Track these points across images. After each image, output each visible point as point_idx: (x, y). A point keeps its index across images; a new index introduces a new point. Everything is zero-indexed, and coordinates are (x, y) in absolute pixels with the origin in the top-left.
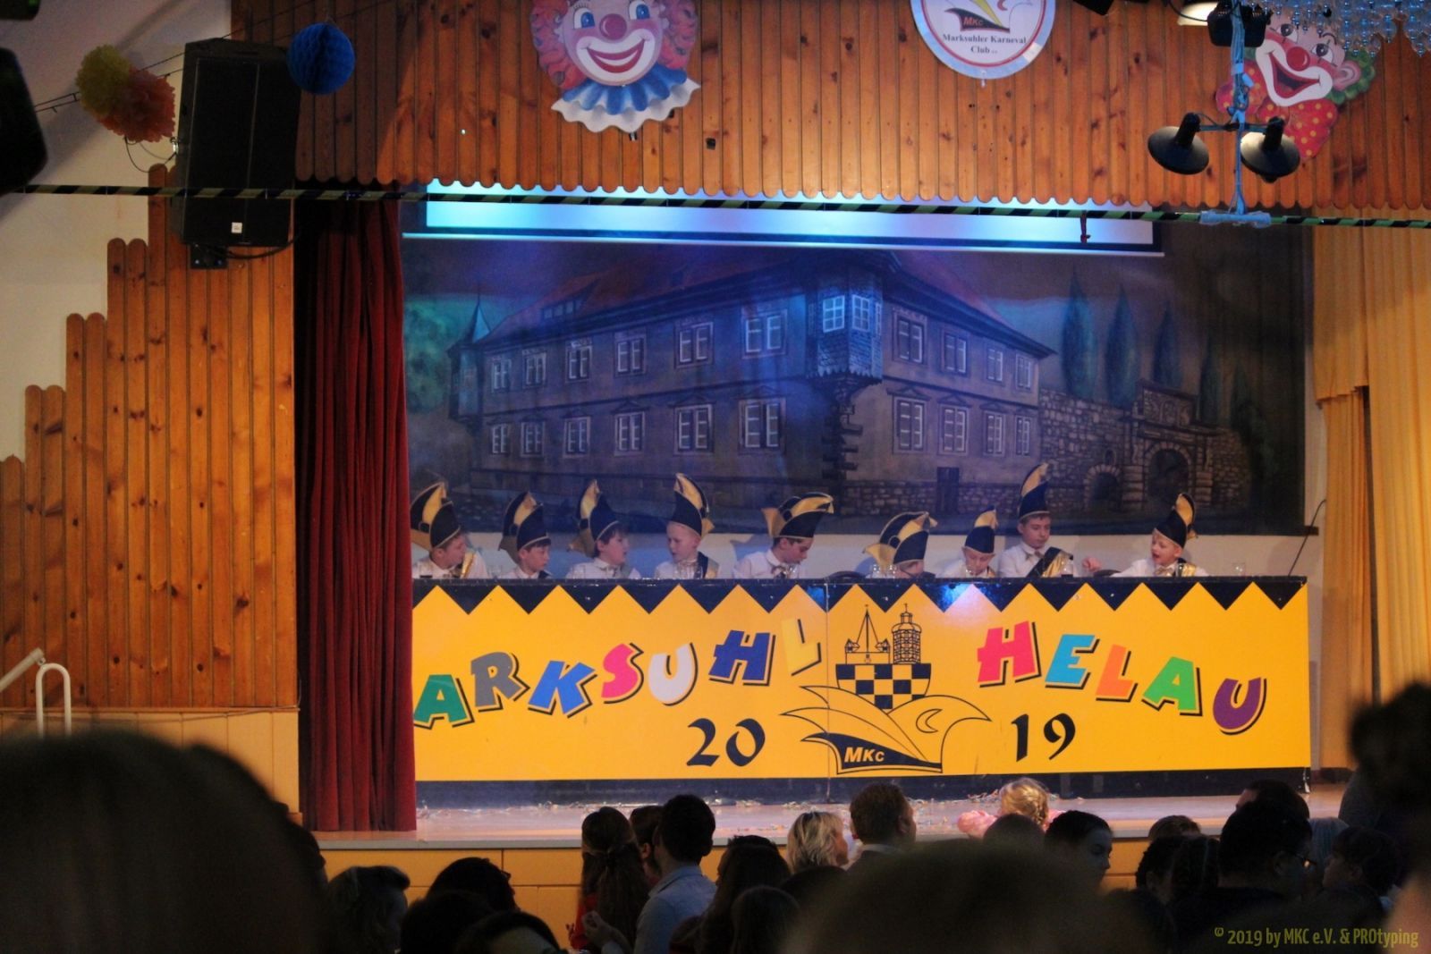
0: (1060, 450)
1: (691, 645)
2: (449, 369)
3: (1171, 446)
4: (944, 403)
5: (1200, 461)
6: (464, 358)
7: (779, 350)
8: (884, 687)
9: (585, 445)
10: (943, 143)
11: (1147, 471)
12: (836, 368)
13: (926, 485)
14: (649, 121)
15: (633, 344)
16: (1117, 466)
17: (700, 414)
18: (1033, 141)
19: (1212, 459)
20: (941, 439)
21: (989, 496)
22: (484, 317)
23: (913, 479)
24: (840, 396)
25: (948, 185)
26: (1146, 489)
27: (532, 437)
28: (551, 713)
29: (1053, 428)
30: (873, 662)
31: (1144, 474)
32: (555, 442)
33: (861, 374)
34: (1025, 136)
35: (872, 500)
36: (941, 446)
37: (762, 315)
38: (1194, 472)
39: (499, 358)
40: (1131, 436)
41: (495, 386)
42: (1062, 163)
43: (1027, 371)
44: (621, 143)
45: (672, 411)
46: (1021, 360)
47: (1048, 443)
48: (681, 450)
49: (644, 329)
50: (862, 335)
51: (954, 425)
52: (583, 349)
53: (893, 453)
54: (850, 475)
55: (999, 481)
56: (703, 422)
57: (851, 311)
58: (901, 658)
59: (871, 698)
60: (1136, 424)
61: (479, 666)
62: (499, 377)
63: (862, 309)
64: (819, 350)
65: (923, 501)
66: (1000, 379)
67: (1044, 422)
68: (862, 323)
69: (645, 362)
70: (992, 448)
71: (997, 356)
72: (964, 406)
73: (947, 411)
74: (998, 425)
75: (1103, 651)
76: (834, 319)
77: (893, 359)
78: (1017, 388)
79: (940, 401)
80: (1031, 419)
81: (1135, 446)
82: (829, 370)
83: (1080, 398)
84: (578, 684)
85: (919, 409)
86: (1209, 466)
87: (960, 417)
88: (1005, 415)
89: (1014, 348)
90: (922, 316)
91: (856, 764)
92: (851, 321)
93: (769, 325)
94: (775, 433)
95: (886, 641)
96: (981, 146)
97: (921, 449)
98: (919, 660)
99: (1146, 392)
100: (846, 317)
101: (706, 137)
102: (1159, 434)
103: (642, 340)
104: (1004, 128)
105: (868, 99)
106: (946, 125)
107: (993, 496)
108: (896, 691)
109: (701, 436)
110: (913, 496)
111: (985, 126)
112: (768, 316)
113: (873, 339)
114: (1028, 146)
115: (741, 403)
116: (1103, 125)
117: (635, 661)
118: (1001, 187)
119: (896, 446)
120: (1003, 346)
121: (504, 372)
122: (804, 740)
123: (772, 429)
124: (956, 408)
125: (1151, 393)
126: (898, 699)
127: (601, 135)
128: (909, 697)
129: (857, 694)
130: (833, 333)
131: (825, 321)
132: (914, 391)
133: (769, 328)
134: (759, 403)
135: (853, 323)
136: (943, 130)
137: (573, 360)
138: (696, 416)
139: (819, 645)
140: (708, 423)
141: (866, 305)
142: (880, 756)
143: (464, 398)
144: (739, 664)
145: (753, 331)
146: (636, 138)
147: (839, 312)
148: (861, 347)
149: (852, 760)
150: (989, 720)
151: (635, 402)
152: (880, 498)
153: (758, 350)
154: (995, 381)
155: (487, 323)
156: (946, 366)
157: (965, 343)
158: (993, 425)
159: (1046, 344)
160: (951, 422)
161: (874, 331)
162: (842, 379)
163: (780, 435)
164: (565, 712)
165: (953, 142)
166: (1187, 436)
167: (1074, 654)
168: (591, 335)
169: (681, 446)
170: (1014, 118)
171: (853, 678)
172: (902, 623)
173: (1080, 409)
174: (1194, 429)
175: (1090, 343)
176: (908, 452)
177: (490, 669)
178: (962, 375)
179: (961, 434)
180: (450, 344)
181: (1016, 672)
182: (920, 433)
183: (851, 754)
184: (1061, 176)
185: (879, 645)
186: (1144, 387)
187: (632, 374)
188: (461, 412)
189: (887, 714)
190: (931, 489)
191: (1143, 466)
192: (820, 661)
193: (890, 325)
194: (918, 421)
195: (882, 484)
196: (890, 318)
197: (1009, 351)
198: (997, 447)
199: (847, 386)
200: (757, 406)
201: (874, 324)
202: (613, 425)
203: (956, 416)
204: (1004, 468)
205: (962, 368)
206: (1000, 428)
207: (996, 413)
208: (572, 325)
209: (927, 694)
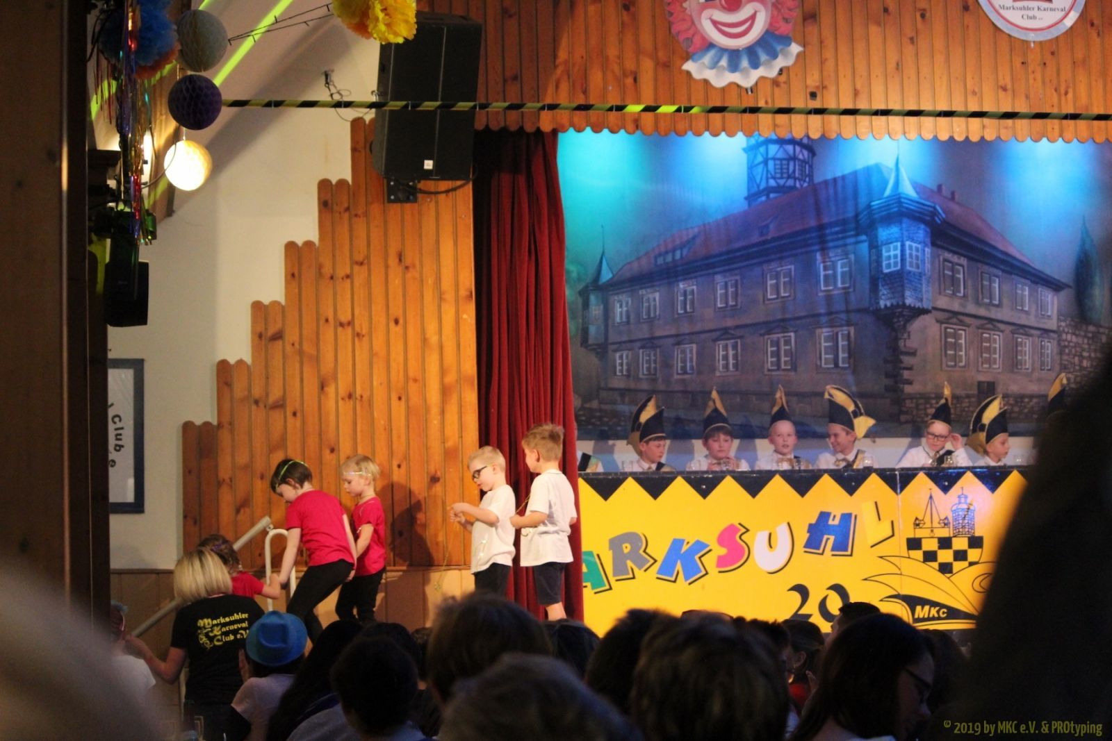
0: (1075, 365)
1: (789, 524)
2: (580, 306)
4: (982, 329)
6: (593, 298)
7: (849, 288)
8: (945, 556)
9: (692, 368)
10: (1001, 94)
12: (894, 302)
13: (968, 396)
14: (762, 78)
15: (729, 284)
17: (784, 340)
18: (1074, 90)
20: (980, 359)
21: (1019, 404)
22: (608, 264)
25: (1006, 129)
27: (649, 362)
28: (675, 581)
29: (1070, 348)
30: (936, 536)
32: (667, 365)
33: (915, 306)
34: (1067, 87)
35: (925, 409)
36: (980, 364)
37: (833, 259)
39: (620, 297)
41: (618, 320)
43: (1048, 302)
44: (740, 96)
45: (762, 338)
46: (1043, 293)
47: (1066, 360)
48: (769, 370)
49: (737, 272)
50: (914, 275)
51: (990, 346)
52: (689, 289)
53: (941, 370)
54: (908, 389)
55: (1028, 392)
56: (787, 347)
57: (906, 255)
58: (959, 532)
59: (935, 565)
61: (615, 543)
62: (621, 313)
63: (914, 253)
64: (880, 288)
65: (966, 409)
66: (1026, 309)
67: (1063, 344)
68: (914, 266)
69: (739, 300)
70: (1021, 365)
71: (1023, 290)
72: (998, 331)
73: (985, 335)
74: (1026, 347)
76: (892, 261)
77: (940, 293)
78: (1040, 315)
80: (1052, 341)
82: (889, 304)
83: (1090, 323)
84: (697, 557)
85: (961, 334)
87: (995, 340)
88: (1031, 339)
89: (1037, 283)
90: (962, 258)
91: (923, 620)
92: (906, 263)
93: (839, 266)
94: (846, 355)
96: (1032, 96)
97: (964, 367)
98: (974, 533)
100: (902, 260)
101: (809, 90)
103: (737, 281)
104: (1051, 81)
105: (940, 58)
106: (1004, 79)
107: (1023, 404)
108: (956, 559)
109: (787, 359)
110: (958, 405)
111: (1035, 79)
112: (839, 260)
113: (924, 278)
114: (1071, 96)
115: (818, 331)
117: (743, 537)
118: (1049, 130)
119: (944, 366)
120: (1028, 282)
121: (625, 309)
122: (881, 600)
123: (843, 352)
124: (992, 332)
126: (957, 566)
127: (723, 89)
128: (965, 564)
129: (924, 562)
130: (891, 274)
131: (884, 263)
132: (958, 319)
133: (839, 270)
134: (833, 331)
135: (908, 264)
136: (1001, 83)
137: (681, 298)
138: (782, 343)
139: (892, 522)
140: (791, 349)
141: (917, 250)
142: (944, 613)
143: (592, 330)
144: (828, 539)
145: (827, 273)
146: (752, 92)
147: (896, 256)
148: (914, 283)
149: (921, 616)
151: (732, 332)
152: (931, 407)
153: (831, 288)
154: (1022, 310)
155: (611, 269)
156: (983, 298)
157: (997, 280)
158: (1022, 346)
159: (1062, 280)
160: (988, 345)
161: (924, 271)
162: (900, 310)
163: (850, 357)
164: (686, 579)
165: (1010, 93)
168: (696, 277)
169: (770, 368)
170: (1058, 73)
171: (921, 549)
172: (960, 503)
173: (1090, 332)
175: (1098, 279)
176: (954, 369)
177: (624, 546)
178: (996, 306)
179: (996, 354)
180: (581, 286)
182: (963, 353)
183: (921, 612)
185: (941, 522)
187: (729, 308)
188: (590, 342)
189: (949, 578)
190: (973, 400)
192: (893, 535)
193: (937, 266)
194: (961, 344)
195: (933, 396)
196: (937, 260)
197: (1033, 285)
198: (1025, 365)
199: (903, 316)
200: (831, 334)
201: (924, 266)
202: (715, 350)
203: (992, 340)
204: (1031, 381)
205: (995, 300)
206: (1027, 349)
207: (1024, 337)
208: (680, 268)
209: (981, 561)
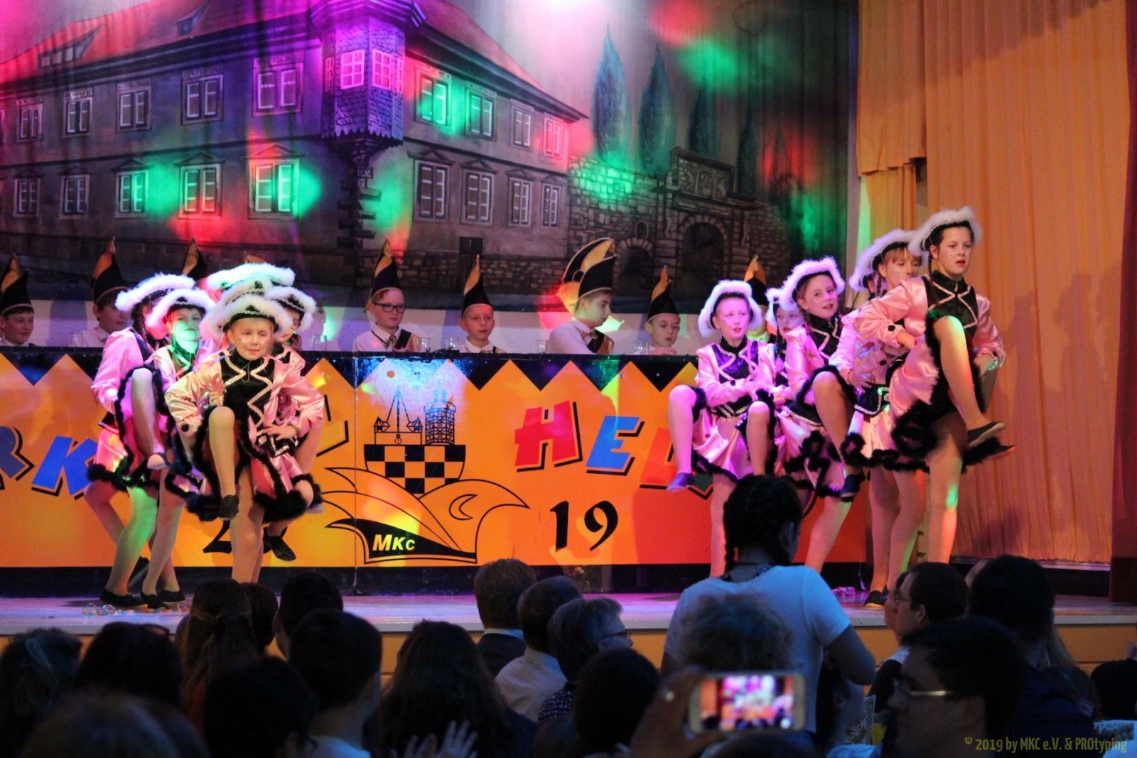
0: (589, 221)
3: (706, 219)
4: (468, 168)
5: (736, 236)
7: (294, 107)
8: (415, 470)
9: (83, 205)
11: (681, 245)
12: (354, 129)
13: (447, 256)
15: (137, 95)
16: (649, 240)
17: (207, 174)
19: (749, 234)
20: (464, 207)
21: (513, 269)
23: (433, 250)
24: (359, 157)
26: (679, 265)
27: (26, 196)
28: (56, 494)
29: (583, 198)
30: (403, 443)
31: (677, 248)
32: (50, 201)
33: (381, 135)
36: (464, 214)
37: (274, 69)
38: (730, 248)
40: (665, 206)
43: (556, 135)
45: (177, 170)
46: (550, 124)
47: (578, 213)
48: (187, 213)
49: (149, 80)
50: (382, 93)
51: (478, 191)
52: (82, 101)
53: (413, 220)
55: (526, 254)
56: (211, 183)
57: (371, 67)
58: (434, 438)
59: (401, 481)
60: (670, 196)
63: (383, 64)
64: (337, 109)
65: (444, 273)
66: (528, 144)
67: (573, 192)
68: (382, 81)
69: (149, 117)
70: (518, 218)
71: (524, 119)
72: (489, 172)
73: (471, 176)
74: (524, 194)
75: (648, 434)
76: (353, 74)
77: (415, 120)
78: (545, 154)
79: (463, 167)
80: (560, 188)
81: (669, 219)
82: (346, 132)
83: (611, 167)
85: (441, 174)
86: (746, 242)
87: (486, 182)
88: (531, 183)
89: (542, 111)
90: (446, 74)
91: (385, 553)
92: (371, 78)
93: (283, 79)
94: (288, 196)
95: (418, 421)
97: (443, 217)
98: (453, 441)
99: (681, 161)
100: (366, 73)
102: (693, 206)
103: (146, 92)
107: (518, 269)
108: (428, 475)
109: (208, 198)
110: (434, 268)
112: (283, 70)
113: (394, 97)
115: (252, 163)
119: (416, 214)
120: (532, 109)
122: (329, 526)
123: (284, 192)
124: (481, 173)
125: (686, 162)
126: (430, 483)
128: (441, 481)
129: (386, 477)
130: (352, 91)
131: (342, 77)
132: (436, 153)
133: (283, 83)
134: (271, 164)
135: (374, 79)
137: (72, 113)
138: (204, 176)
139: (346, 423)
140: (216, 185)
141: (387, 60)
142: (411, 545)
145: (266, 86)
147: (358, 68)
148: (380, 105)
149: (381, 548)
150: (526, 506)
151: (135, 159)
153: (271, 107)
154: (522, 145)
156: (471, 128)
157: (491, 104)
158: (520, 194)
159: (577, 108)
160: (476, 189)
161: (396, 89)
162: (362, 139)
163: (292, 199)
164: (71, 493)
166: (723, 209)
167: (617, 438)
168: (92, 86)
169: (186, 210)
171: (383, 459)
172: (435, 401)
173: (612, 178)
174: (730, 201)
175: (622, 108)
176: (429, 220)
178: (487, 138)
179: (485, 202)
181: (555, 458)
182: (442, 200)
183: (381, 543)
185: (411, 425)
186: (680, 156)
187: (135, 129)
189: (418, 499)
190: (454, 261)
191: (677, 240)
192: (347, 440)
193: (412, 83)
194: (441, 186)
196: (413, 75)
197: (538, 113)
198: (523, 218)
199: (366, 147)
200: (270, 167)
201: (395, 83)
202: (115, 184)
203: (480, 182)
204: (530, 240)
205: (488, 132)
206: (527, 197)
207: (522, 181)
208: (72, 73)
209: (461, 479)
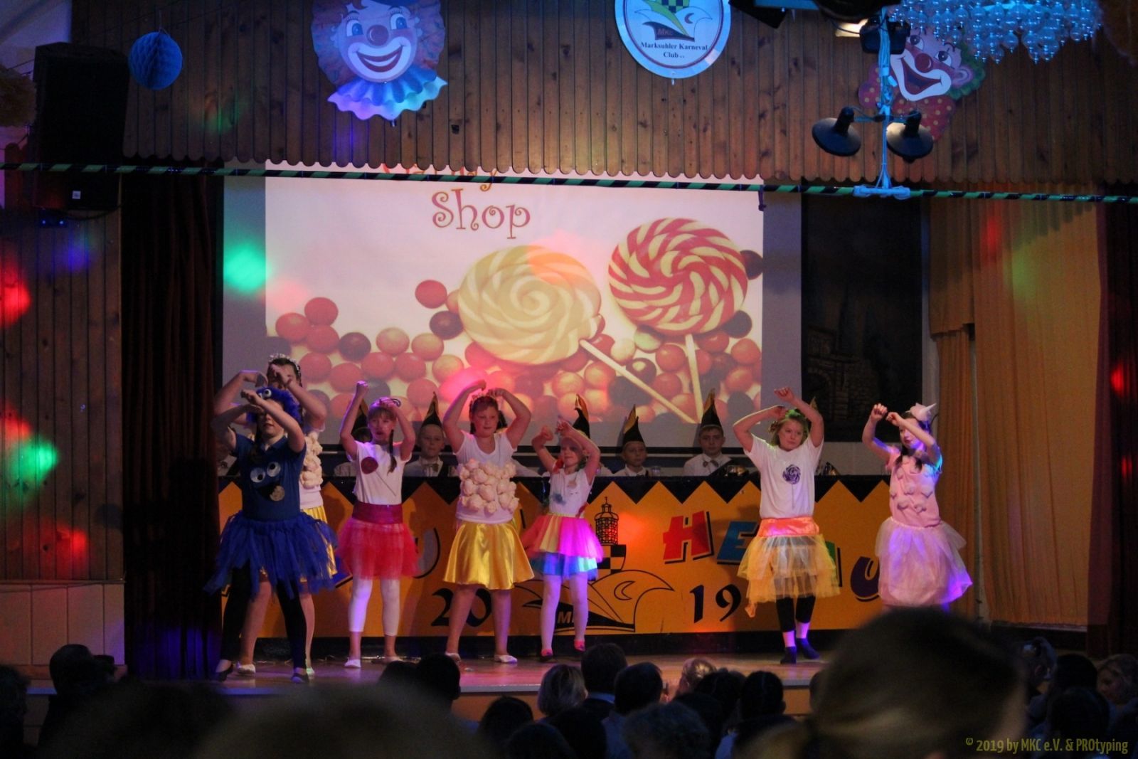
1: (435, 530)
10: (641, 129)
14: (406, 111)
18: (713, 126)
25: (645, 163)
34: (706, 124)
38: (834, 392)
42: (736, 146)
44: (384, 129)
58: (602, 540)
91: (566, 625)
96: (671, 132)
98: (617, 542)
101: (452, 123)
104: (690, 118)
105: (581, 94)
106: (644, 115)
111: (674, 116)
114: (709, 133)
116: (769, 117)
118: (687, 165)
122: (525, 606)
126: (600, 573)
127: (368, 121)
128: (608, 572)
136: (641, 119)
146: (396, 125)
149: (563, 621)
150: (672, 589)
165: (649, 129)
170: (698, 109)
172: (603, 513)
181: (693, 553)
183: (562, 618)
184: (735, 156)
189: (591, 585)
209: (623, 569)
